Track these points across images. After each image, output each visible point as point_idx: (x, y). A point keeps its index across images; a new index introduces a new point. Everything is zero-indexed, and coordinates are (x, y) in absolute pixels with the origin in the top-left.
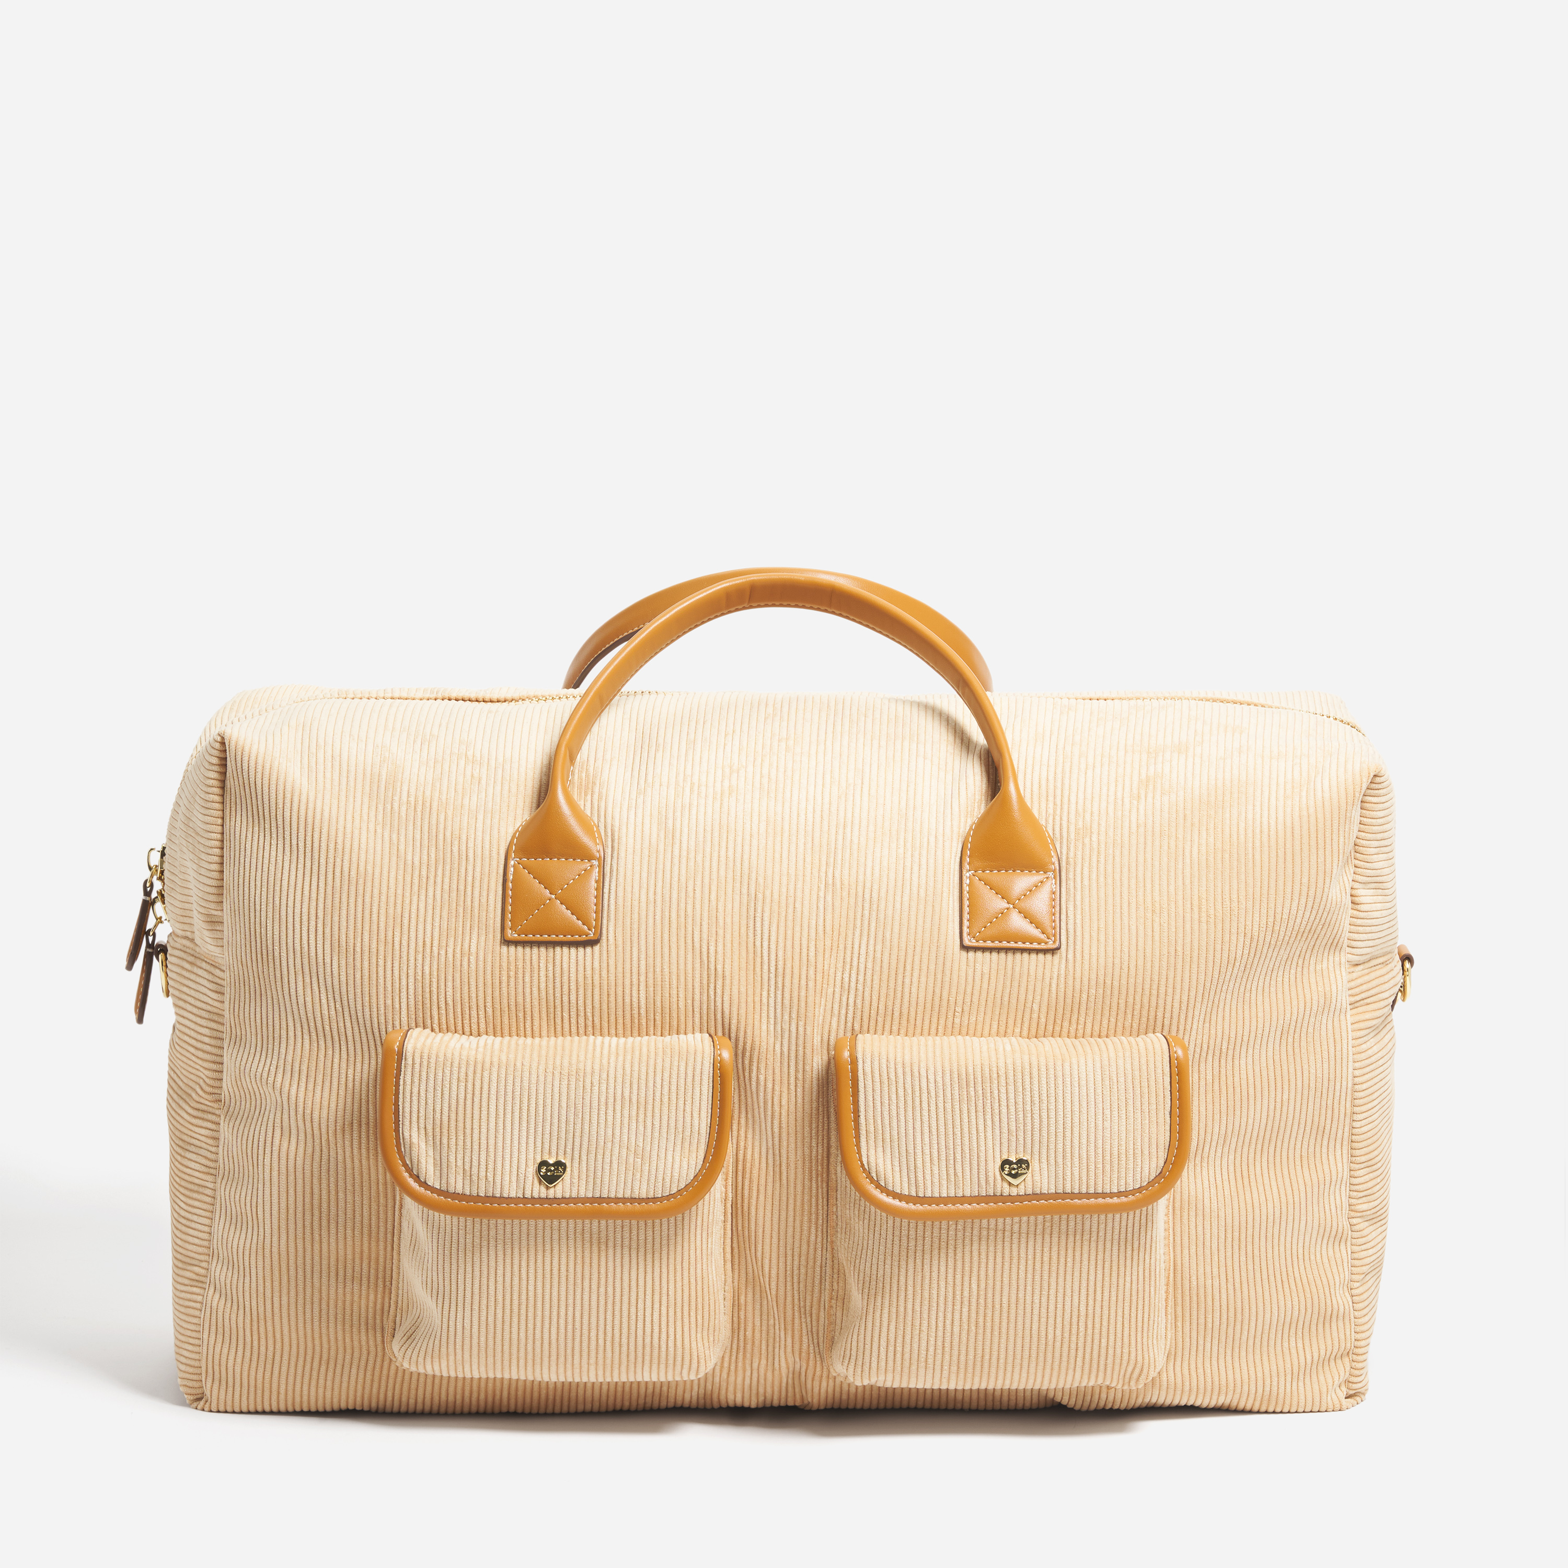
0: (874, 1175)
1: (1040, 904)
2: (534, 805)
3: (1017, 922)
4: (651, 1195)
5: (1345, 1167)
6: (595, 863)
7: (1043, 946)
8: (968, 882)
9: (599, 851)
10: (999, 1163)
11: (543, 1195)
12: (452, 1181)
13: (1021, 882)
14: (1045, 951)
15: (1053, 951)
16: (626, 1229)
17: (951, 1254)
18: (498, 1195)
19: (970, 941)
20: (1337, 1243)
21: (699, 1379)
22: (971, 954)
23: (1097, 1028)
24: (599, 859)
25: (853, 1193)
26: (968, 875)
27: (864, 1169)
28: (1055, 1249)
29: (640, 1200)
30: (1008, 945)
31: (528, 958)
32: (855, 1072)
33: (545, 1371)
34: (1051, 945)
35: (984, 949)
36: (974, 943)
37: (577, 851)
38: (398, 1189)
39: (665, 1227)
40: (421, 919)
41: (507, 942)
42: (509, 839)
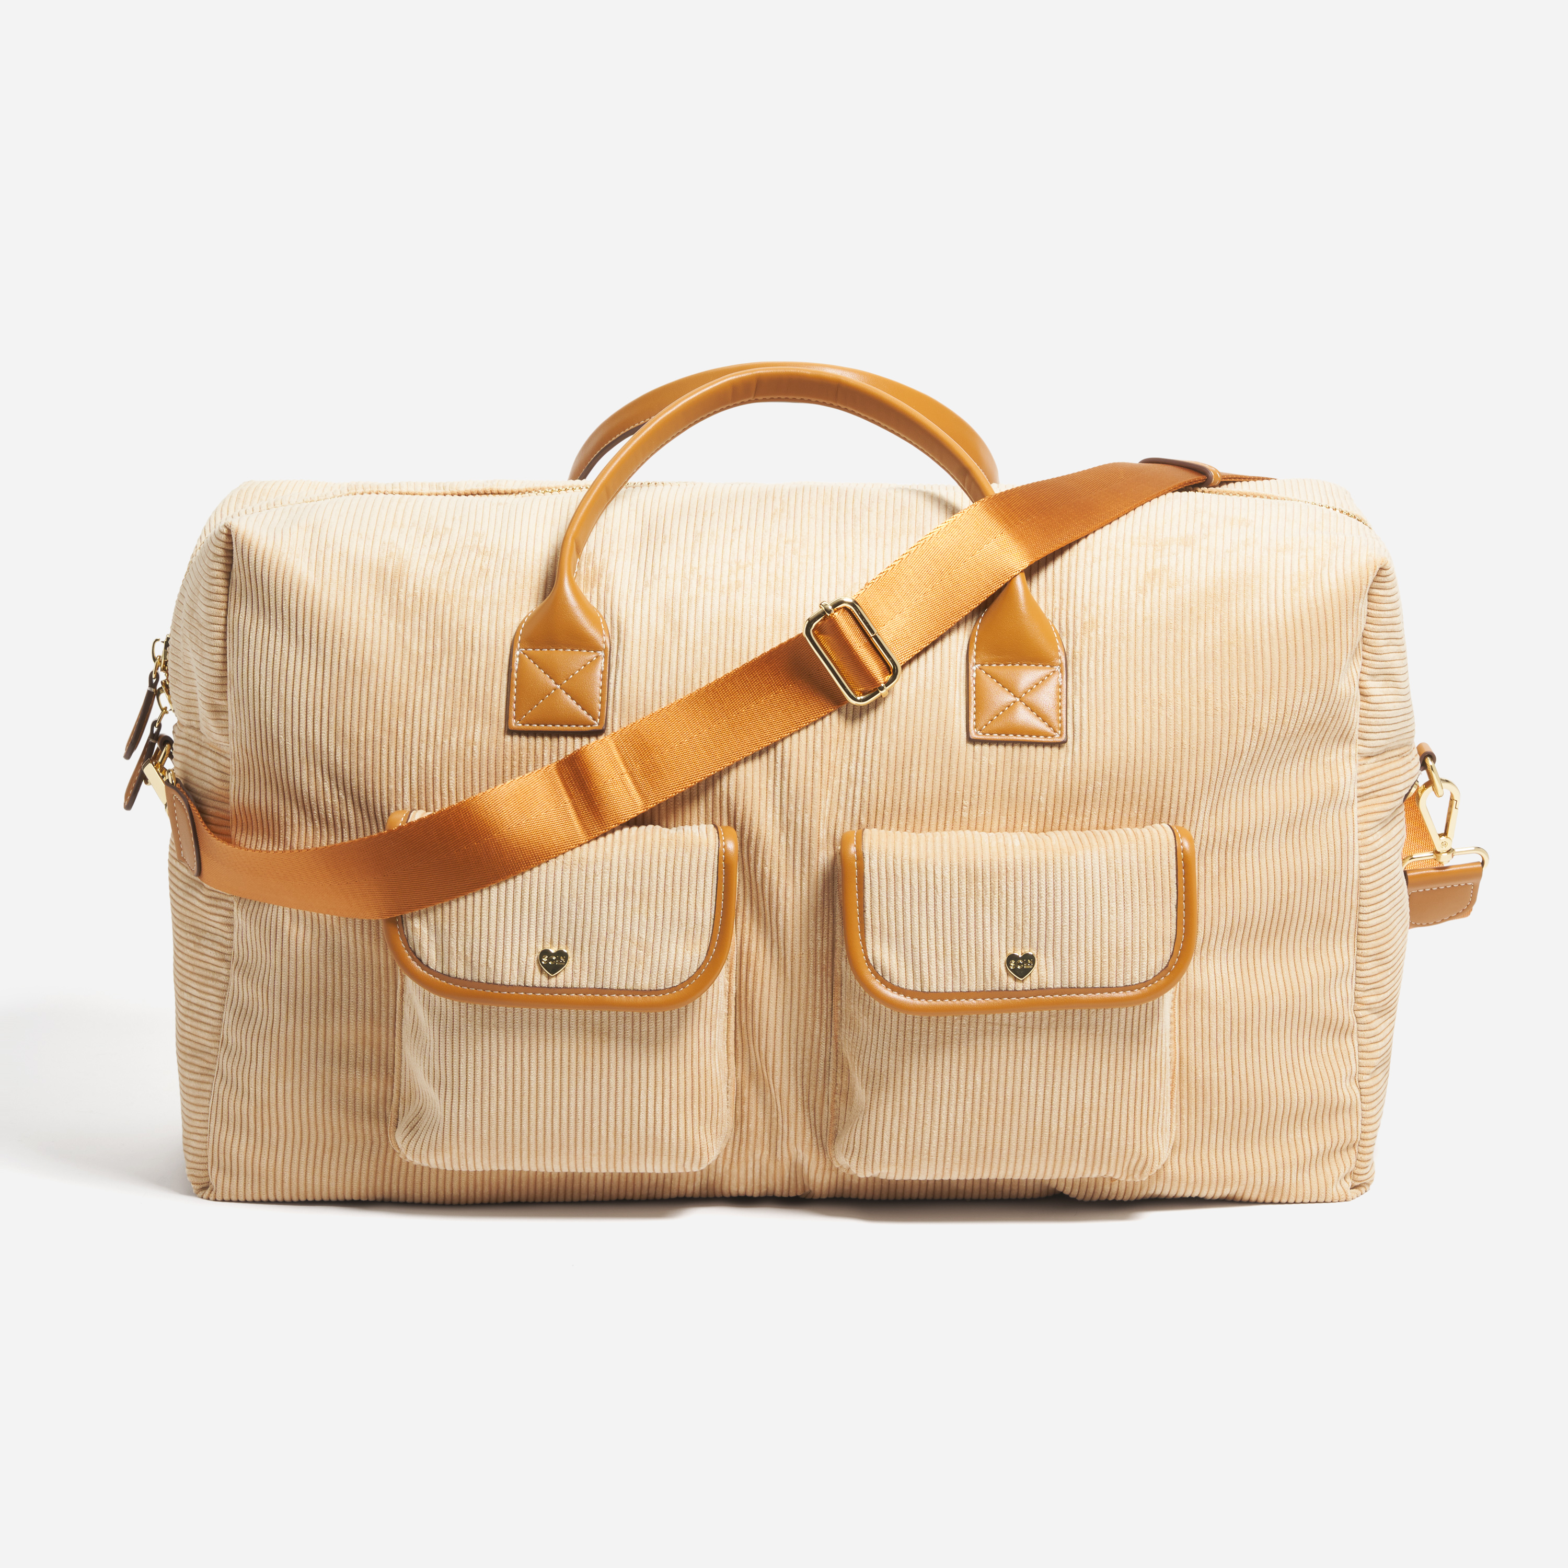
0: (879, 970)
1: (1046, 698)
2: (541, 597)
3: (1024, 716)
4: (653, 987)
5: (1351, 960)
6: (601, 654)
7: (1049, 739)
8: (975, 675)
9: (605, 643)
10: (1004, 958)
11: (545, 984)
12: (453, 966)
13: (1028, 676)
14: (1051, 745)
15: (1060, 745)
16: (629, 1020)
17: (955, 1048)
18: (499, 983)
19: (976, 733)
20: (1343, 1036)
21: (702, 1171)
22: (978, 747)
23: (1102, 820)
24: (605, 650)
25: (857, 988)
26: (974, 668)
27: (869, 964)
28: (1060, 1043)
29: (642, 992)
30: (1015, 738)
31: (532, 747)
32: (861, 868)
33: (548, 1162)
34: (1057, 739)
35: (990, 742)
36: (980, 736)
37: (582, 642)
38: (399, 968)
39: (668, 1019)
40: (425, 709)
41: (510, 732)
42: (515, 629)
